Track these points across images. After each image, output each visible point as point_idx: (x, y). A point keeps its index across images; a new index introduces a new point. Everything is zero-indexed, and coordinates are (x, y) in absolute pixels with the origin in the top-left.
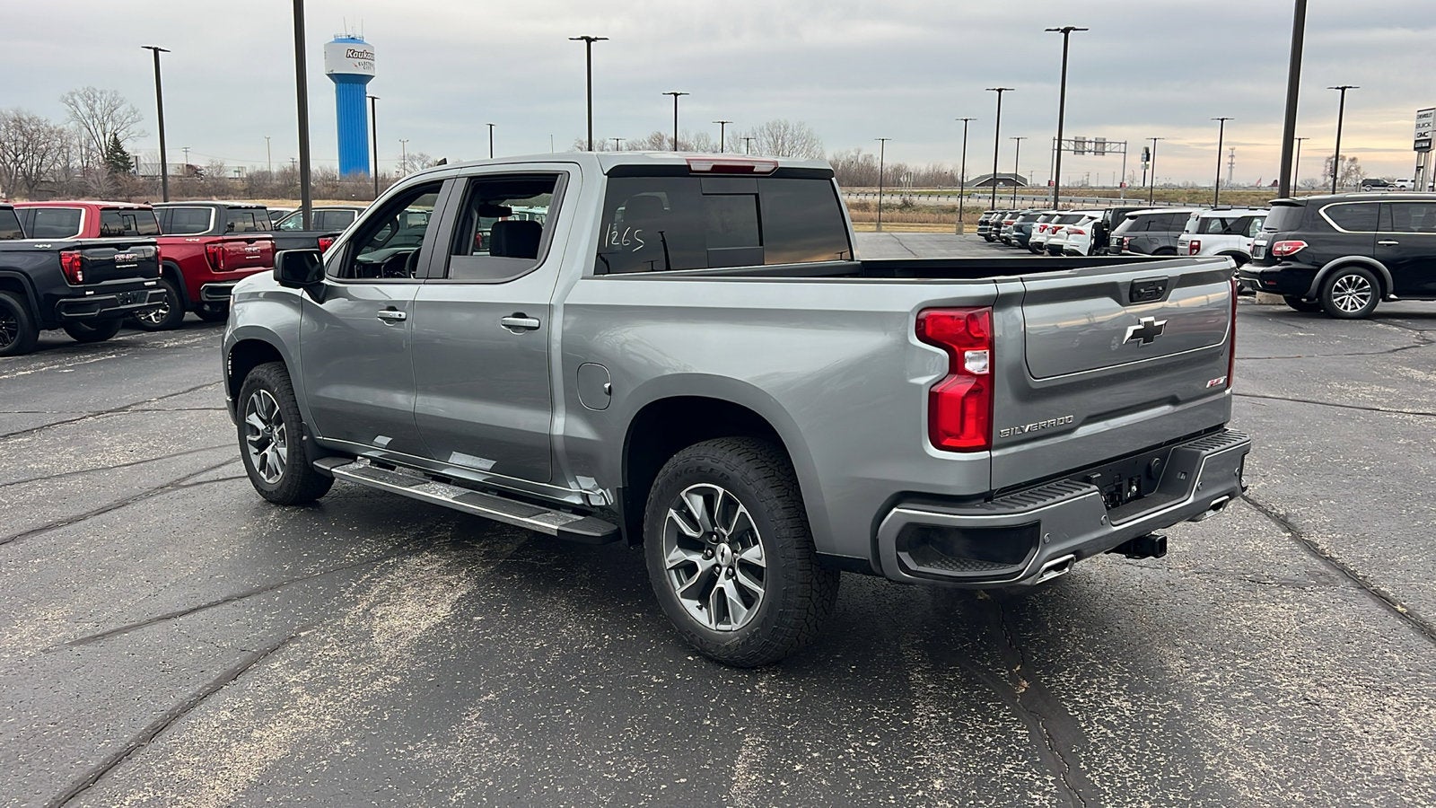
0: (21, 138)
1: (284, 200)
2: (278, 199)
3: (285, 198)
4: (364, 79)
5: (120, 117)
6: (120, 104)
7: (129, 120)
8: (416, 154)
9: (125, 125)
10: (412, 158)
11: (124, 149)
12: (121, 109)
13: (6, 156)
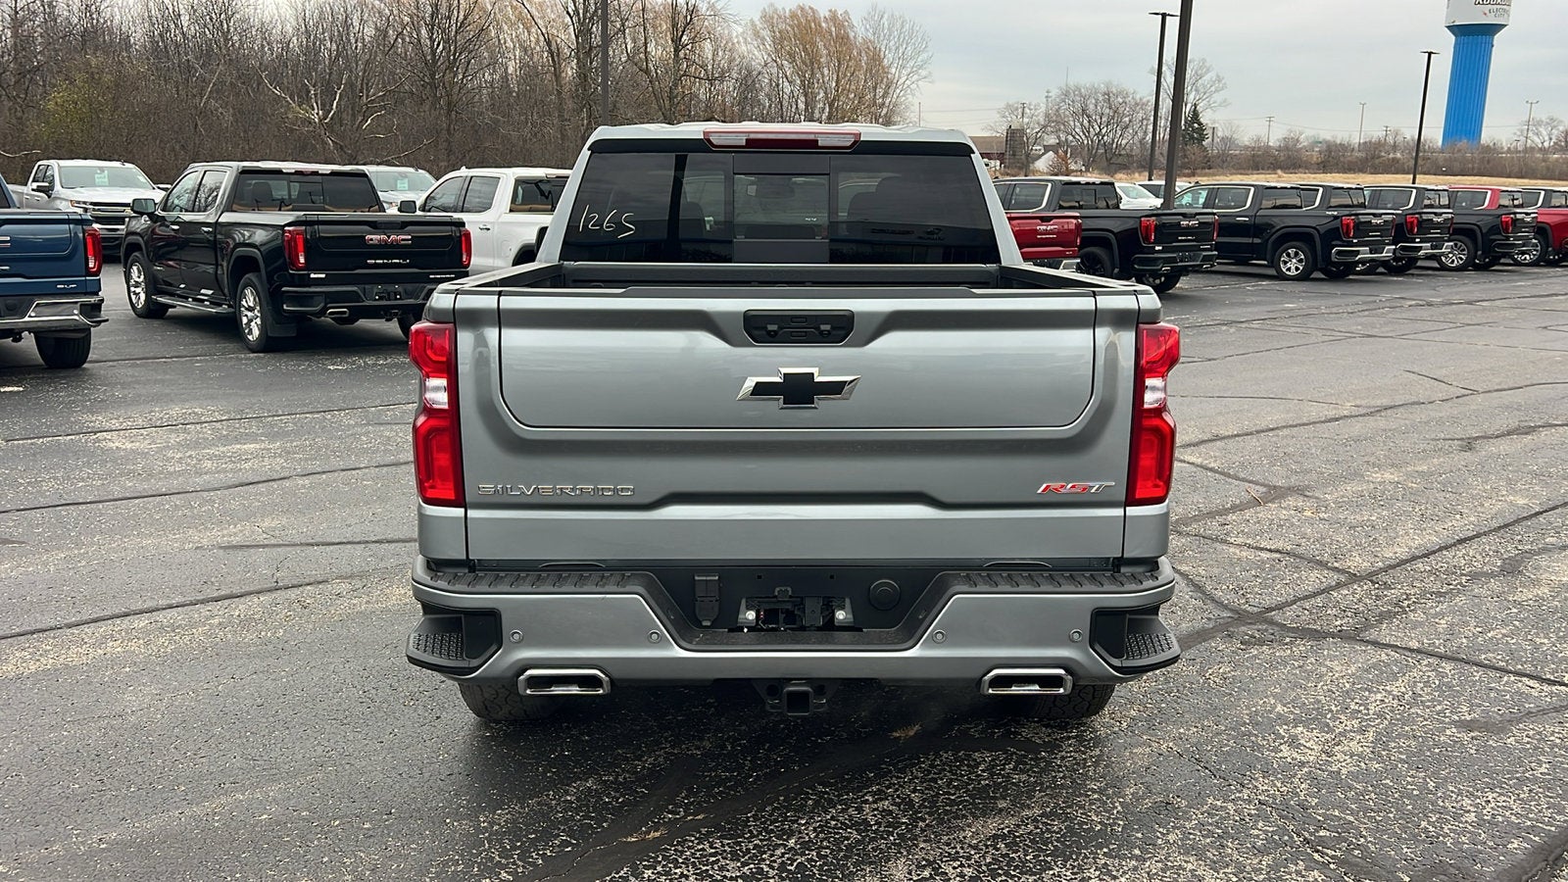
0: (1108, 111)
1: (1361, 174)
2: (1354, 173)
3: (1365, 172)
4: (1492, 29)
5: (1204, 86)
6: (1206, 73)
7: (1213, 89)
8: (1544, 119)
9: (1207, 95)
10: (1539, 123)
11: (1201, 120)
12: (1207, 78)
13: (1091, 129)
